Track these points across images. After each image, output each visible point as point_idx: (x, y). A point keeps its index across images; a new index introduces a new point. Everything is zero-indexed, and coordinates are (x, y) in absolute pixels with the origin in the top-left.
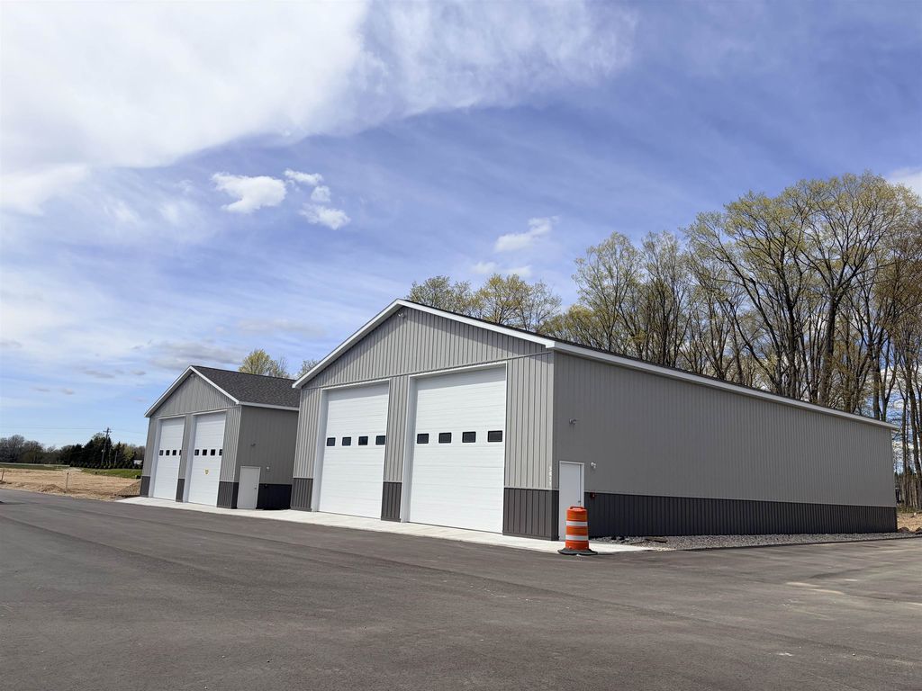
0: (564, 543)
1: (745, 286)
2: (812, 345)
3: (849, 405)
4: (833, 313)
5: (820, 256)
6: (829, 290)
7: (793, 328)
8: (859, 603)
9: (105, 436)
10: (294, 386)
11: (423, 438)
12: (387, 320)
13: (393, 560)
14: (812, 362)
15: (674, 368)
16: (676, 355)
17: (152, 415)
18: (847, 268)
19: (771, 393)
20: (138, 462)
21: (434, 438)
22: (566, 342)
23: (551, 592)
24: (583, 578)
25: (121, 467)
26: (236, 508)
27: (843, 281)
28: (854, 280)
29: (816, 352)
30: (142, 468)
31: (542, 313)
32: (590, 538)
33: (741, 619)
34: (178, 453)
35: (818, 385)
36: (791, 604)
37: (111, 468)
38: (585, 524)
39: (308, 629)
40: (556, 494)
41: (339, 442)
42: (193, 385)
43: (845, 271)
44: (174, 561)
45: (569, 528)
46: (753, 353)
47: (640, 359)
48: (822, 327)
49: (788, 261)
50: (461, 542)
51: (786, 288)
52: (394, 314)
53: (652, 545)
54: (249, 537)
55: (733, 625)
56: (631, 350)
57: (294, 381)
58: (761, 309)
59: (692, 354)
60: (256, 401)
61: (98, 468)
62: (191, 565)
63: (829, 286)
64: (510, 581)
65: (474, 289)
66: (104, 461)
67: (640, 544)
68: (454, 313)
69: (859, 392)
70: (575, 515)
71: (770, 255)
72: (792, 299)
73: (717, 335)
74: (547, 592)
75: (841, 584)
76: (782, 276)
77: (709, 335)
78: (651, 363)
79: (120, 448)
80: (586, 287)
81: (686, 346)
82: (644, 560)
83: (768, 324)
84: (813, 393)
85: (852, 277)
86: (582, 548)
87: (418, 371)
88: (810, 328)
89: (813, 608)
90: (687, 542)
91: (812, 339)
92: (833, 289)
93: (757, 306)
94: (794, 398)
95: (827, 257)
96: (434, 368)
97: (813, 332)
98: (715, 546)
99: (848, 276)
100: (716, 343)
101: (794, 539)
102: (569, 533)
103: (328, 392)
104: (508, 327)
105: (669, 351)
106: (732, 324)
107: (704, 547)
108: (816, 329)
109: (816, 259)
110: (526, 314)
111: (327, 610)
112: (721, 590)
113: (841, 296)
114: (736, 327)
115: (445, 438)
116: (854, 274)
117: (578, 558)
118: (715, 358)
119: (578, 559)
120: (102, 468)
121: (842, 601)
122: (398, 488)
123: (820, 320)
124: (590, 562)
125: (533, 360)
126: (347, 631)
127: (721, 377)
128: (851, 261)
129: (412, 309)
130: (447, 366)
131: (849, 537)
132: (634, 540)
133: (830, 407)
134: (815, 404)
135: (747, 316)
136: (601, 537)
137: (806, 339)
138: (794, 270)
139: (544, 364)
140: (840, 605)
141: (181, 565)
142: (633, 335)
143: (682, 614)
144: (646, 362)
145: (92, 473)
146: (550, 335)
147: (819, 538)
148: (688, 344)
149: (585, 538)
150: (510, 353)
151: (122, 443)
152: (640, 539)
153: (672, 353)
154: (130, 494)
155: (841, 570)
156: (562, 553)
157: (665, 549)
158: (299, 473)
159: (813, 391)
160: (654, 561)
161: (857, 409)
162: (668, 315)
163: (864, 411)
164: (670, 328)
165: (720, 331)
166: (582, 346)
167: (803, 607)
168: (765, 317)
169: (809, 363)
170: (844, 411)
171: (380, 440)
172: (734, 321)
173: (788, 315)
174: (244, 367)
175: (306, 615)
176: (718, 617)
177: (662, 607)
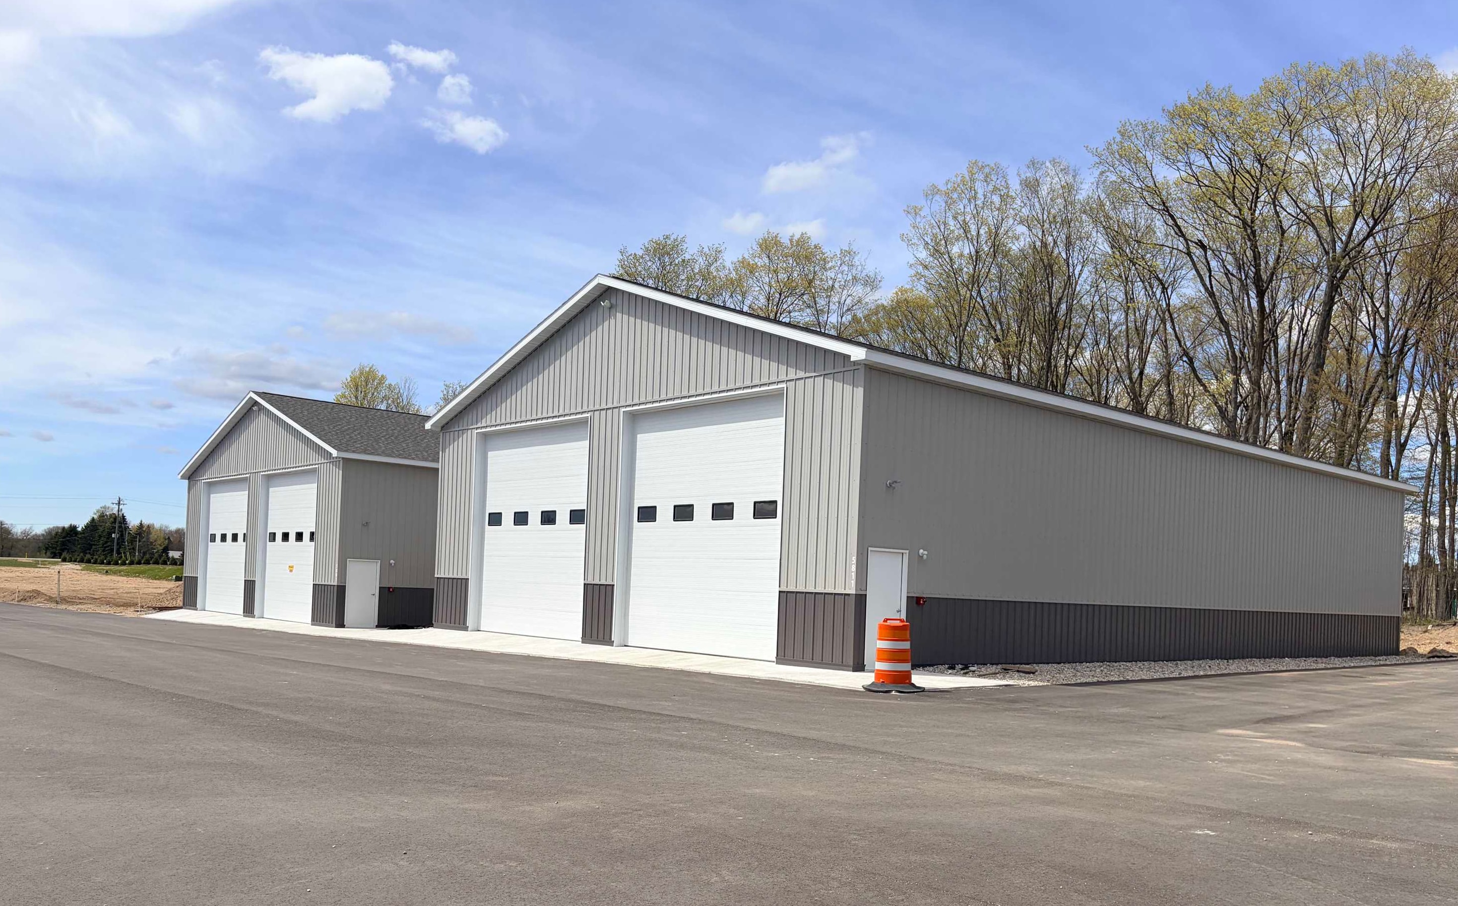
0: (873, 675)
1: (1189, 254)
2: (1292, 354)
3: (1341, 454)
4: (1329, 303)
5: (1315, 201)
6: (1328, 260)
7: (1262, 327)
8: (1325, 759)
9: (115, 511)
10: (428, 426)
11: (648, 514)
12: (582, 311)
13: (601, 702)
14: (1289, 382)
15: (1062, 394)
16: (1067, 374)
17: (192, 475)
18: (1360, 223)
19: (1219, 436)
20: (175, 554)
21: (665, 513)
22: (886, 351)
23: (849, 748)
24: (901, 726)
25: (147, 562)
26: (343, 626)
27: (1351, 245)
28: (1370, 243)
29: (1296, 367)
30: (182, 564)
31: (848, 301)
32: (914, 667)
33: (1141, 783)
34: (240, 538)
35: (1295, 421)
36: (1222, 761)
37: (132, 563)
38: (907, 645)
39: (467, 806)
40: (861, 600)
41: (508, 519)
42: (258, 425)
43: (1357, 228)
44: (245, 707)
45: (880, 651)
46: (1194, 370)
47: (1008, 380)
48: (1312, 323)
49: (1263, 209)
50: (709, 675)
51: (1257, 256)
52: (594, 301)
53: (1011, 678)
54: (368, 671)
55: (1130, 793)
56: (996, 365)
57: (428, 418)
58: (1212, 294)
59: (1094, 371)
60: (365, 452)
61: (109, 563)
62: (275, 713)
63: (1327, 253)
64: (785, 731)
65: (730, 259)
66: (119, 553)
67: (993, 675)
68: (697, 300)
69: (1360, 433)
70: (891, 631)
71: (1233, 198)
72: (1264, 277)
73: (1136, 341)
74: (843, 747)
75: (1299, 732)
76: (1252, 237)
77: (1123, 340)
78: (1026, 386)
79: (143, 531)
80: (923, 254)
81: (1084, 359)
82: (998, 700)
83: (1222, 320)
84: (1286, 437)
85: (1366, 239)
86: (901, 680)
87: (636, 401)
88: (1290, 328)
89: (1254, 767)
90: (1068, 673)
91: (1292, 348)
92: (1334, 259)
93: (1206, 289)
94: (1254, 444)
95: (1328, 202)
96: (663, 397)
97: (1295, 333)
98: (1112, 679)
99: (1361, 237)
100: (1133, 353)
101: (1235, 666)
102: (880, 660)
103: (485, 437)
104: (789, 325)
105: (1056, 366)
106: (1163, 321)
107: (1095, 680)
108: (1301, 328)
109: (1309, 207)
110: (821, 302)
111: (495, 778)
112: (1115, 742)
113: (1346, 272)
114: (1169, 325)
115: (683, 513)
116: (1370, 234)
117: (896, 698)
118: (1131, 379)
119: (895, 700)
120: (116, 564)
121: (1299, 756)
122: (608, 593)
123: (1309, 311)
124: (911, 703)
125: (829, 382)
126: (528, 808)
127: (1139, 410)
128: (1367, 211)
129: (623, 292)
130: (685, 393)
131: (1321, 663)
132: (984, 670)
133: (1312, 459)
134: (1288, 453)
135: (1190, 307)
136: (930, 665)
137: (1282, 343)
138: (1271, 226)
139: (848, 388)
140: (1295, 762)
141: (257, 713)
142: (997, 340)
143: (1052, 778)
144: (1018, 383)
145: (99, 572)
146: (861, 340)
147: (1274, 664)
148: (1087, 354)
149: (906, 667)
150: (791, 371)
151: (146, 522)
152: (993, 669)
153: (1061, 370)
154: (166, 604)
155: (1302, 711)
156: (868, 689)
157: (1032, 683)
158: (443, 571)
159: (1286, 434)
160: (1013, 701)
161: (1354, 463)
162: (1058, 304)
163: (1367, 465)
164: (1060, 327)
165: (1140, 331)
166: (914, 358)
167: (1240, 765)
168: (1217, 308)
169: (1283, 385)
170: (1333, 464)
171: (577, 517)
172: (1167, 314)
173: (1254, 303)
174: (344, 396)
175: (464, 786)
176: (1106, 782)
177: (1022, 769)
